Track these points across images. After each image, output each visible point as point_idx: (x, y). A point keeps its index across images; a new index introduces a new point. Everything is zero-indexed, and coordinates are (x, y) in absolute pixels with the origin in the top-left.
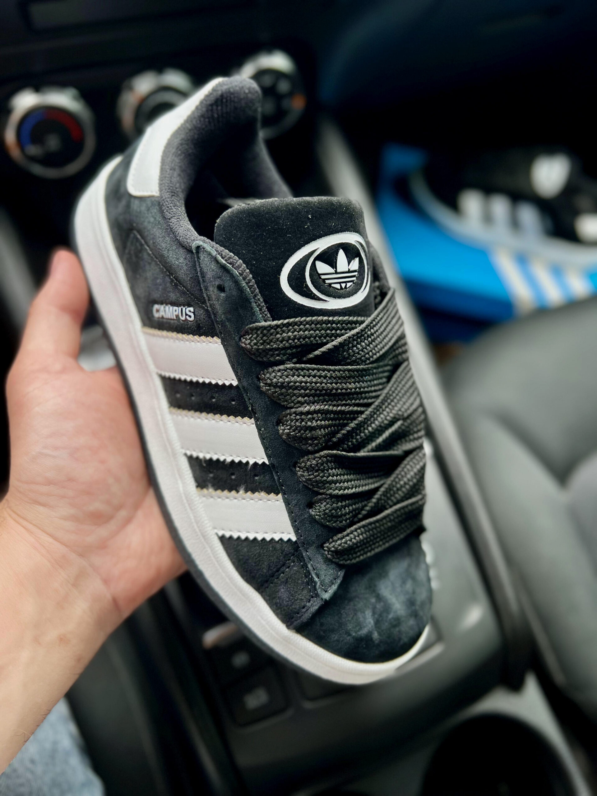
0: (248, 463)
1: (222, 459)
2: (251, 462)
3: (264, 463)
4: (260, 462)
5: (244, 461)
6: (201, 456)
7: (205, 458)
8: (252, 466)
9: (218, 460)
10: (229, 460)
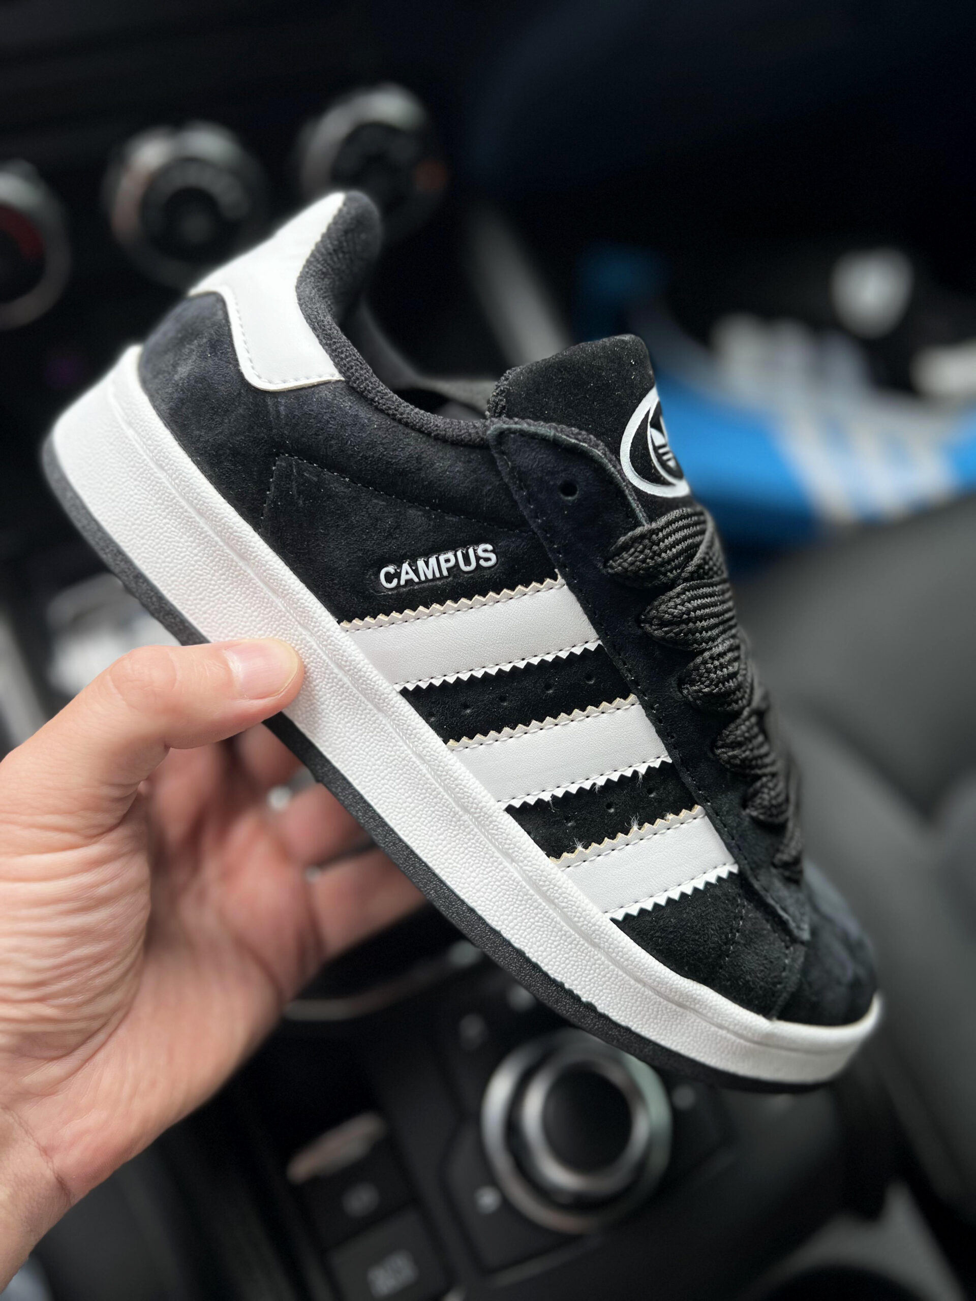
0: (635, 773)
1: (587, 786)
2: (642, 770)
3: (663, 763)
4: (657, 764)
5: (629, 773)
6: (547, 797)
7: (553, 797)
8: (643, 776)
9: (581, 790)
10: (601, 782)
